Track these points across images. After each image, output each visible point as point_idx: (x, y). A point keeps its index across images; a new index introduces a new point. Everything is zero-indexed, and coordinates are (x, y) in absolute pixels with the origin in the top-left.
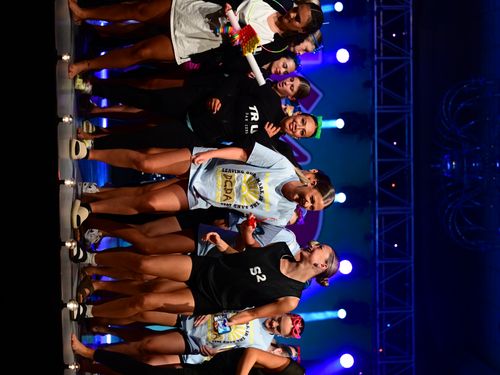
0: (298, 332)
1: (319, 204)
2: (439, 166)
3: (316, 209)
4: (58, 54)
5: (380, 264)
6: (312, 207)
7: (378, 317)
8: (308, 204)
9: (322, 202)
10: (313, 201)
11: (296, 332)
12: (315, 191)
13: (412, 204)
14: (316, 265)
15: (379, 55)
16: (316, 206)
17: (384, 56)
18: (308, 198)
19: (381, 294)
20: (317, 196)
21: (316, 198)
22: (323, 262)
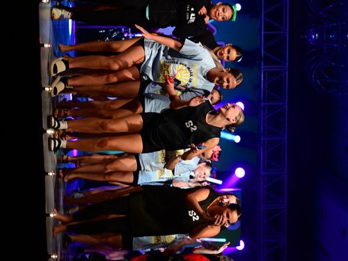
0: (217, 156)
1: (233, 83)
2: (306, 37)
3: (230, 87)
5: (264, 106)
6: (228, 86)
7: (262, 142)
8: (225, 84)
9: (235, 82)
10: (228, 81)
11: (215, 157)
12: (230, 74)
13: (287, 64)
14: (228, 119)
16: (231, 85)
18: (225, 80)
19: (264, 127)
20: (232, 78)
21: (230, 79)
22: (234, 118)
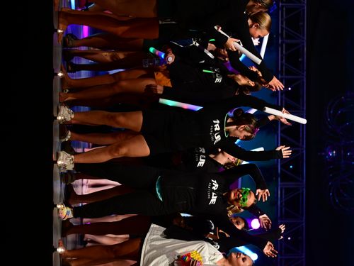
2: (323, 154)
4: (55, 72)
13: (304, 180)
15: (282, 75)
17: (286, 75)
